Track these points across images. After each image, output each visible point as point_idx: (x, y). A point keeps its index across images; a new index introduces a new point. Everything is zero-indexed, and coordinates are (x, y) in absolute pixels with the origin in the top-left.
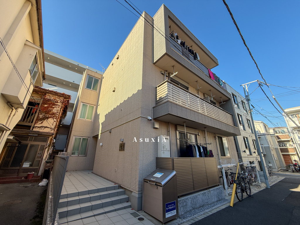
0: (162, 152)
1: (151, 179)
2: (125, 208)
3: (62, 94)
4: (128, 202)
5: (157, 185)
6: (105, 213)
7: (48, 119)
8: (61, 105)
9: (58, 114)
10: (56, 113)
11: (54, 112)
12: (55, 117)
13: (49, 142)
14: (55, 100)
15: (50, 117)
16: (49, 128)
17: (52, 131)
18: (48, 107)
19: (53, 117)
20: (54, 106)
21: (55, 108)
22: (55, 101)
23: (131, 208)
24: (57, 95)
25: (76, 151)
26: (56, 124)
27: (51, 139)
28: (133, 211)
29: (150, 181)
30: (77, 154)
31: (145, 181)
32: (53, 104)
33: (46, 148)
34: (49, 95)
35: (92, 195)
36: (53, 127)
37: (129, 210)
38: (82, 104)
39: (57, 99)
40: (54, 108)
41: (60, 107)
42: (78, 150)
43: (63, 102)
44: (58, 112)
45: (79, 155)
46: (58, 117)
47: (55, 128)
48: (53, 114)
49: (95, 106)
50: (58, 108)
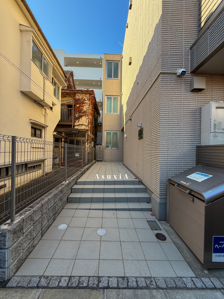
0: (212, 135)
1: (182, 182)
2: (142, 210)
3: (86, 91)
4: (149, 203)
5: (193, 195)
6: (116, 210)
7: (82, 117)
8: (88, 103)
9: (88, 112)
10: (86, 111)
11: (84, 110)
12: (86, 114)
13: (87, 138)
14: (83, 98)
15: (83, 116)
16: (84, 125)
17: (87, 128)
18: (79, 106)
19: (85, 115)
20: (83, 105)
21: (85, 107)
22: (83, 100)
23: (151, 213)
24: (83, 93)
25: (109, 145)
26: (89, 121)
27: (88, 134)
28: (153, 218)
29: (179, 185)
30: (111, 147)
31: (171, 182)
32: (83, 103)
33: (86, 142)
34: (78, 95)
35: (106, 187)
36: (87, 124)
37: (148, 215)
38: (106, 97)
39: (84, 97)
40: (83, 106)
41: (88, 105)
42: (111, 144)
43: (89, 99)
44: (87, 110)
45: (113, 148)
46: (88, 115)
47: (88, 124)
48: (85, 112)
49: (119, 97)
50: (87, 106)
